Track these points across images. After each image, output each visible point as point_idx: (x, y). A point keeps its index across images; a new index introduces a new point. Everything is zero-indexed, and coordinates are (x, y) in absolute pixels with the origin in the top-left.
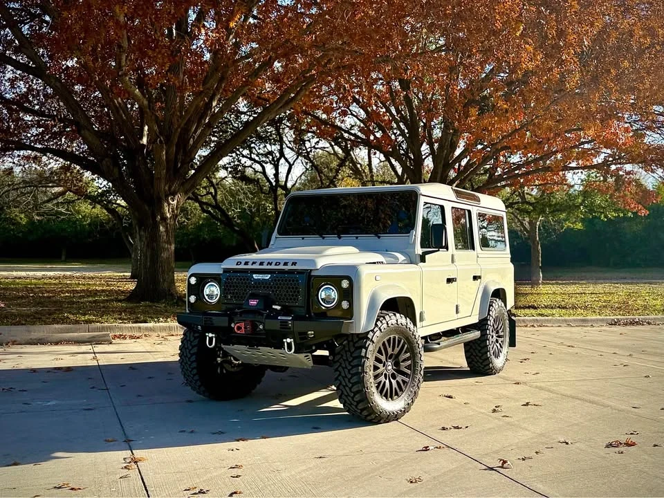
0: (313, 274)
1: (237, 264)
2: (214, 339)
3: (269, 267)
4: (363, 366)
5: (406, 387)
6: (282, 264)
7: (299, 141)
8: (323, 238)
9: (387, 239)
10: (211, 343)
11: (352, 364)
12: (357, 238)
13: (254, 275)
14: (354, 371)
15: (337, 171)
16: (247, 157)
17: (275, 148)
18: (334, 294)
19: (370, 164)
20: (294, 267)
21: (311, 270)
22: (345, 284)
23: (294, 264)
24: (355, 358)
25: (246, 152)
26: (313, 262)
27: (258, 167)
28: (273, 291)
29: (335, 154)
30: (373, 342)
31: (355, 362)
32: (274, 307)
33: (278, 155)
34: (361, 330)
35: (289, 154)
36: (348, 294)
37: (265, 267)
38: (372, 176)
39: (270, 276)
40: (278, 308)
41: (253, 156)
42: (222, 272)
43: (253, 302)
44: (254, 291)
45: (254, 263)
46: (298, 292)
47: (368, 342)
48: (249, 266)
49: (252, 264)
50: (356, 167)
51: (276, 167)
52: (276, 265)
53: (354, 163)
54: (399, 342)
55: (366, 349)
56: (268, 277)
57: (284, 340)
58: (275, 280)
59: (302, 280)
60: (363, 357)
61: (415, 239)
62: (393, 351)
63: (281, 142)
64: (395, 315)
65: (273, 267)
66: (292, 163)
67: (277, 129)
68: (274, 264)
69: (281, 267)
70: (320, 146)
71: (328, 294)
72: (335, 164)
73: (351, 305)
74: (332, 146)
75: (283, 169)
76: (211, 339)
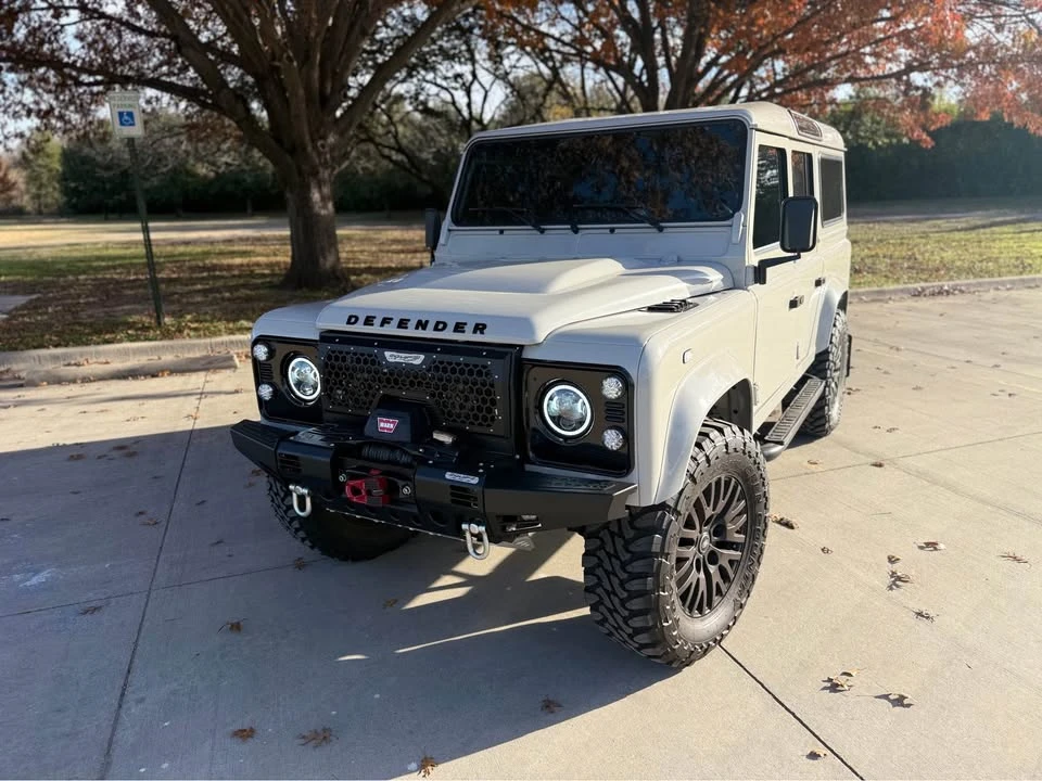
0: (528, 354)
1: (349, 323)
2: (308, 500)
3: (420, 333)
4: (656, 575)
5: (735, 573)
6: (451, 326)
7: (496, 59)
8: (542, 231)
9: (680, 235)
10: (302, 507)
11: (629, 568)
12: (612, 230)
13: (387, 354)
14: (634, 585)
15: (544, 97)
16: (431, 82)
17: (466, 69)
18: (582, 407)
19: (583, 88)
20: (478, 338)
21: (522, 347)
22: (612, 388)
23: (480, 328)
24: (636, 557)
25: (430, 76)
26: (526, 324)
27: (446, 96)
28: (433, 395)
29: (541, 74)
30: (679, 513)
31: (637, 567)
32: (436, 436)
33: (470, 78)
34: (653, 499)
35: (485, 77)
36: (620, 414)
37: (410, 332)
38: (586, 102)
39: (422, 357)
40: (446, 439)
41: (439, 81)
42: (318, 338)
43: (387, 425)
44: (390, 392)
45: (386, 321)
46: (493, 402)
47: (668, 516)
48: (376, 329)
49: (382, 325)
50: (565, 89)
51: (468, 92)
52: (436, 329)
53: (564, 86)
54: (727, 484)
55: (664, 534)
56: (418, 359)
57: (464, 526)
58: (437, 368)
59: (499, 373)
60: (657, 555)
61: (744, 232)
62: (714, 510)
63: (473, 60)
64: (721, 431)
65: (429, 333)
66: (487, 87)
67: (467, 43)
68: (431, 326)
69: (449, 334)
70: (521, 64)
71: (565, 405)
72: (540, 89)
73: (628, 438)
74: (536, 64)
75: (477, 96)
76: (301, 499)
